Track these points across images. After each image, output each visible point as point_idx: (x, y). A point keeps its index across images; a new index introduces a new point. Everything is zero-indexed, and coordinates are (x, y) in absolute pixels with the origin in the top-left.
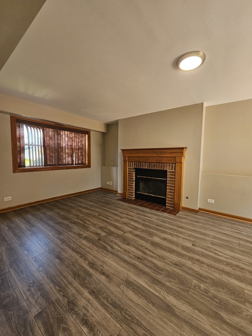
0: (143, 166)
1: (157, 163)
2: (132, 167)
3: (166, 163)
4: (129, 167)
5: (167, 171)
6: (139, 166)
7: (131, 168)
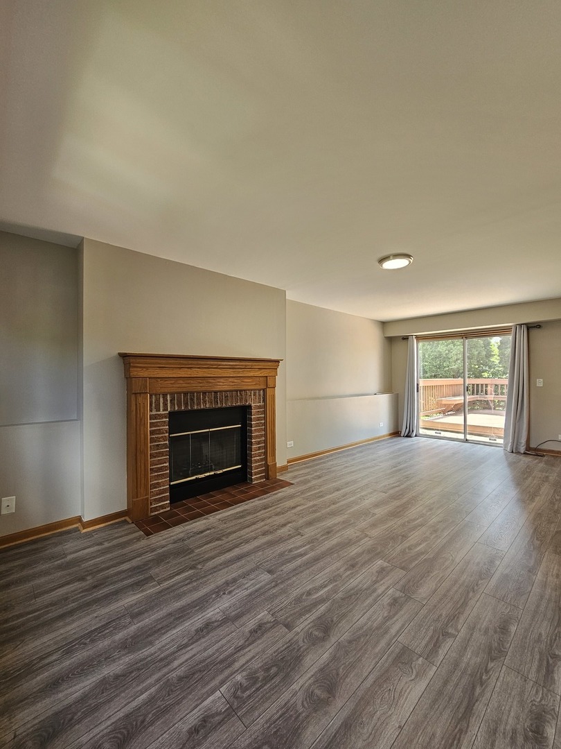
0: (199, 404)
1: (232, 391)
2: (165, 409)
3: (249, 390)
4: (154, 413)
5: (250, 407)
6: (186, 404)
7: (162, 412)
